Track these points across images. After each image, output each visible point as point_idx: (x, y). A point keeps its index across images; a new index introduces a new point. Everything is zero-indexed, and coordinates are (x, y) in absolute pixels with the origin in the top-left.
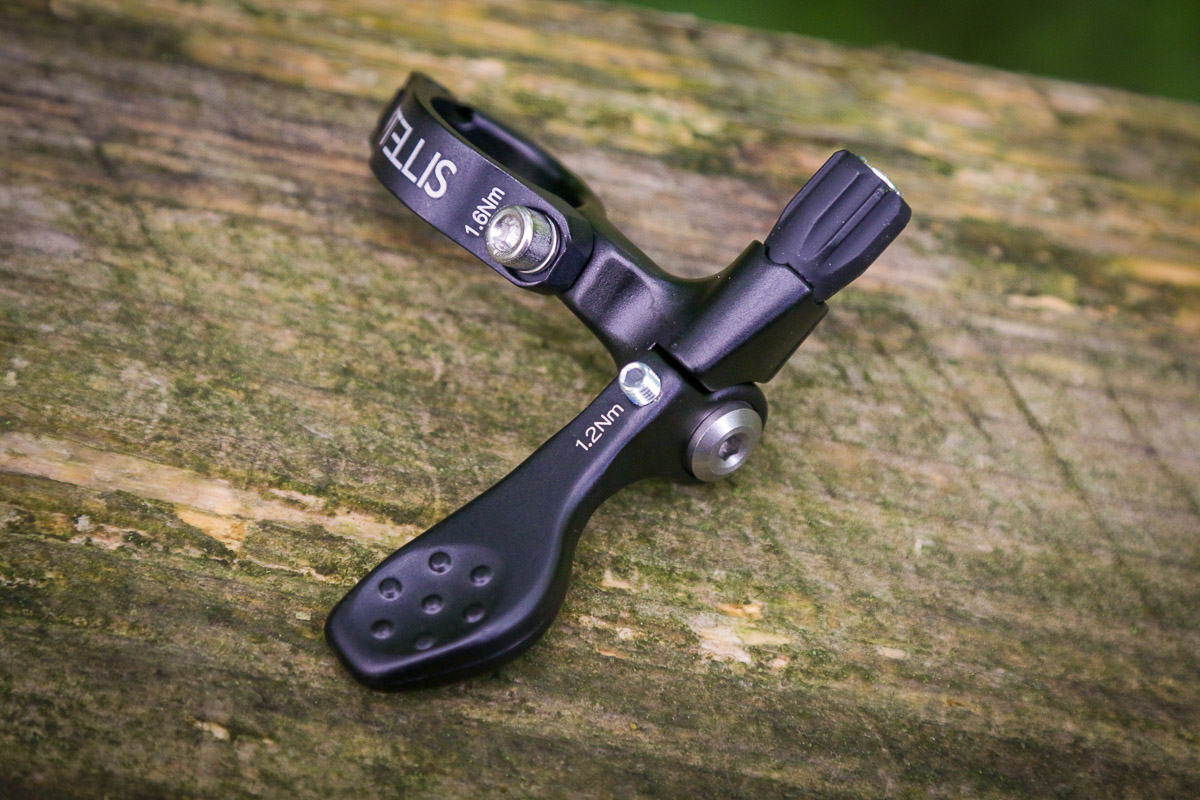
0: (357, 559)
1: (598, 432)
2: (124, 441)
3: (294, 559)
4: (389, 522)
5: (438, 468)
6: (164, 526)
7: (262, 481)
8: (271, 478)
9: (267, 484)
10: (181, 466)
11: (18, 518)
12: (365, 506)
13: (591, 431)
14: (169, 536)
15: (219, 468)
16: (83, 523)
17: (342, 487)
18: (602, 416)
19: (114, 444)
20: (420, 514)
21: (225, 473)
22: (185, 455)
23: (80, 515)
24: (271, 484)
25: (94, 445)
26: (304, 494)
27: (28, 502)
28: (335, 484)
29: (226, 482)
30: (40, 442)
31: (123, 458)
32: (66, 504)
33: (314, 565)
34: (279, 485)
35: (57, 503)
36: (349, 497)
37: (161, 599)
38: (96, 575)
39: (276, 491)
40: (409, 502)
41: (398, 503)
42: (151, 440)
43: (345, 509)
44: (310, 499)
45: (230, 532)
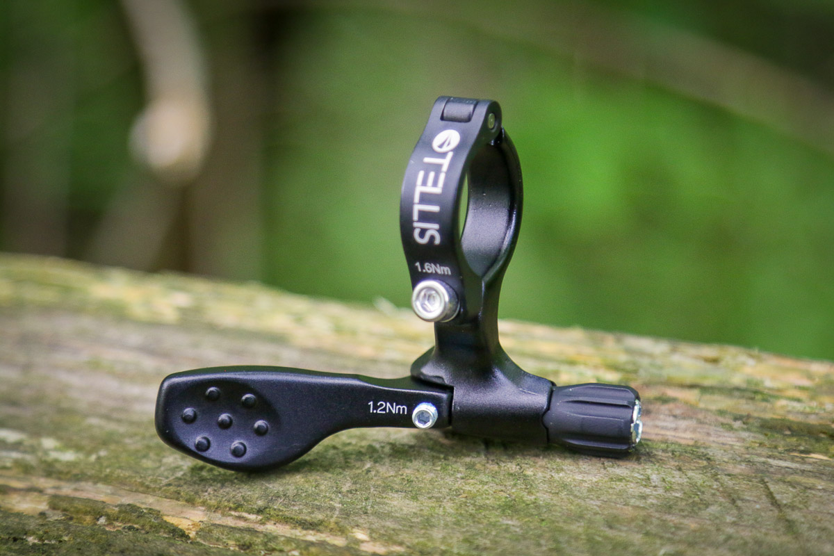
0: (266, 540)
1: (385, 409)
2: (148, 487)
3: (226, 540)
4: (299, 529)
5: (343, 505)
6: (150, 521)
7: (226, 507)
8: (232, 505)
9: (228, 509)
10: (178, 499)
11: (63, 518)
12: (286, 520)
13: (382, 405)
14: (151, 527)
15: (201, 500)
16: (102, 520)
17: (275, 510)
18: (395, 404)
19: (141, 489)
20: (320, 525)
21: (204, 503)
22: (182, 494)
23: (101, 517)
24: (231, 509)
25: (128, 488)
26: (249, 514)
27: (72, 509)
28: (270, 508)
29: (203, 508)
30: (95, 486)
31: (144, 495)
32: (94, 510)
33: (238, 543)
34: (235, 509)
35: (89, 509)
36: (278, 515)
37: (127, 549)
38: (93, 539)
39: (233, 513)
40: (315, 518)
41: (308, 518)
42: (164, 486)
43: (273, 522)
44: (253, 517)
45: (191, 527)
